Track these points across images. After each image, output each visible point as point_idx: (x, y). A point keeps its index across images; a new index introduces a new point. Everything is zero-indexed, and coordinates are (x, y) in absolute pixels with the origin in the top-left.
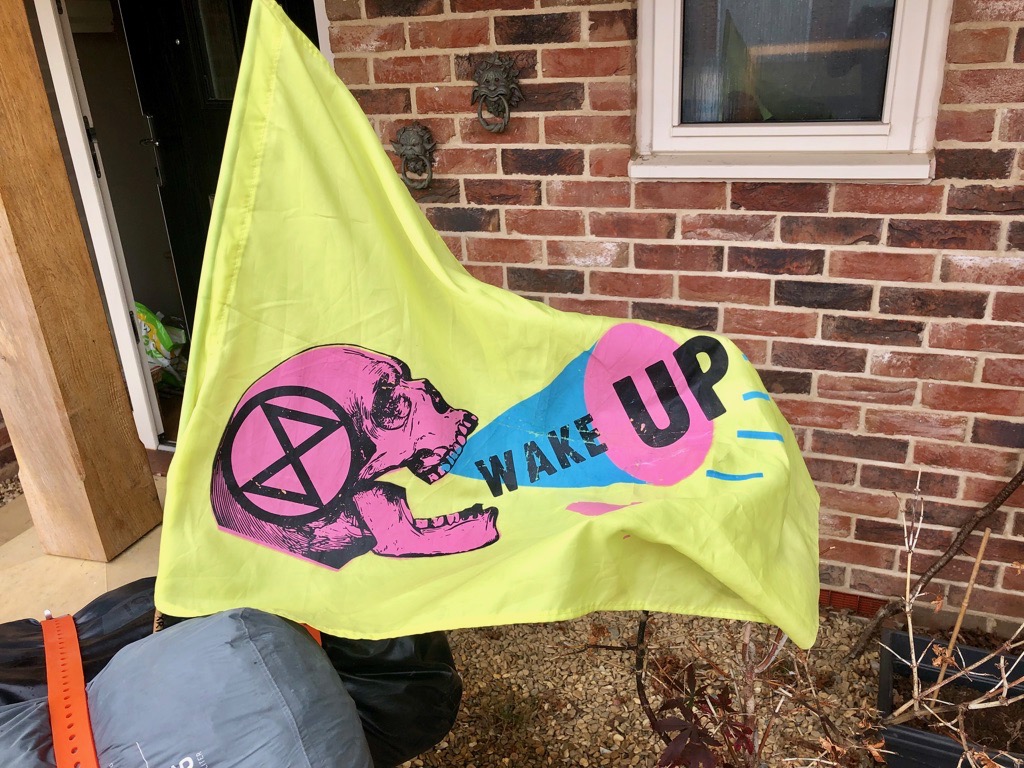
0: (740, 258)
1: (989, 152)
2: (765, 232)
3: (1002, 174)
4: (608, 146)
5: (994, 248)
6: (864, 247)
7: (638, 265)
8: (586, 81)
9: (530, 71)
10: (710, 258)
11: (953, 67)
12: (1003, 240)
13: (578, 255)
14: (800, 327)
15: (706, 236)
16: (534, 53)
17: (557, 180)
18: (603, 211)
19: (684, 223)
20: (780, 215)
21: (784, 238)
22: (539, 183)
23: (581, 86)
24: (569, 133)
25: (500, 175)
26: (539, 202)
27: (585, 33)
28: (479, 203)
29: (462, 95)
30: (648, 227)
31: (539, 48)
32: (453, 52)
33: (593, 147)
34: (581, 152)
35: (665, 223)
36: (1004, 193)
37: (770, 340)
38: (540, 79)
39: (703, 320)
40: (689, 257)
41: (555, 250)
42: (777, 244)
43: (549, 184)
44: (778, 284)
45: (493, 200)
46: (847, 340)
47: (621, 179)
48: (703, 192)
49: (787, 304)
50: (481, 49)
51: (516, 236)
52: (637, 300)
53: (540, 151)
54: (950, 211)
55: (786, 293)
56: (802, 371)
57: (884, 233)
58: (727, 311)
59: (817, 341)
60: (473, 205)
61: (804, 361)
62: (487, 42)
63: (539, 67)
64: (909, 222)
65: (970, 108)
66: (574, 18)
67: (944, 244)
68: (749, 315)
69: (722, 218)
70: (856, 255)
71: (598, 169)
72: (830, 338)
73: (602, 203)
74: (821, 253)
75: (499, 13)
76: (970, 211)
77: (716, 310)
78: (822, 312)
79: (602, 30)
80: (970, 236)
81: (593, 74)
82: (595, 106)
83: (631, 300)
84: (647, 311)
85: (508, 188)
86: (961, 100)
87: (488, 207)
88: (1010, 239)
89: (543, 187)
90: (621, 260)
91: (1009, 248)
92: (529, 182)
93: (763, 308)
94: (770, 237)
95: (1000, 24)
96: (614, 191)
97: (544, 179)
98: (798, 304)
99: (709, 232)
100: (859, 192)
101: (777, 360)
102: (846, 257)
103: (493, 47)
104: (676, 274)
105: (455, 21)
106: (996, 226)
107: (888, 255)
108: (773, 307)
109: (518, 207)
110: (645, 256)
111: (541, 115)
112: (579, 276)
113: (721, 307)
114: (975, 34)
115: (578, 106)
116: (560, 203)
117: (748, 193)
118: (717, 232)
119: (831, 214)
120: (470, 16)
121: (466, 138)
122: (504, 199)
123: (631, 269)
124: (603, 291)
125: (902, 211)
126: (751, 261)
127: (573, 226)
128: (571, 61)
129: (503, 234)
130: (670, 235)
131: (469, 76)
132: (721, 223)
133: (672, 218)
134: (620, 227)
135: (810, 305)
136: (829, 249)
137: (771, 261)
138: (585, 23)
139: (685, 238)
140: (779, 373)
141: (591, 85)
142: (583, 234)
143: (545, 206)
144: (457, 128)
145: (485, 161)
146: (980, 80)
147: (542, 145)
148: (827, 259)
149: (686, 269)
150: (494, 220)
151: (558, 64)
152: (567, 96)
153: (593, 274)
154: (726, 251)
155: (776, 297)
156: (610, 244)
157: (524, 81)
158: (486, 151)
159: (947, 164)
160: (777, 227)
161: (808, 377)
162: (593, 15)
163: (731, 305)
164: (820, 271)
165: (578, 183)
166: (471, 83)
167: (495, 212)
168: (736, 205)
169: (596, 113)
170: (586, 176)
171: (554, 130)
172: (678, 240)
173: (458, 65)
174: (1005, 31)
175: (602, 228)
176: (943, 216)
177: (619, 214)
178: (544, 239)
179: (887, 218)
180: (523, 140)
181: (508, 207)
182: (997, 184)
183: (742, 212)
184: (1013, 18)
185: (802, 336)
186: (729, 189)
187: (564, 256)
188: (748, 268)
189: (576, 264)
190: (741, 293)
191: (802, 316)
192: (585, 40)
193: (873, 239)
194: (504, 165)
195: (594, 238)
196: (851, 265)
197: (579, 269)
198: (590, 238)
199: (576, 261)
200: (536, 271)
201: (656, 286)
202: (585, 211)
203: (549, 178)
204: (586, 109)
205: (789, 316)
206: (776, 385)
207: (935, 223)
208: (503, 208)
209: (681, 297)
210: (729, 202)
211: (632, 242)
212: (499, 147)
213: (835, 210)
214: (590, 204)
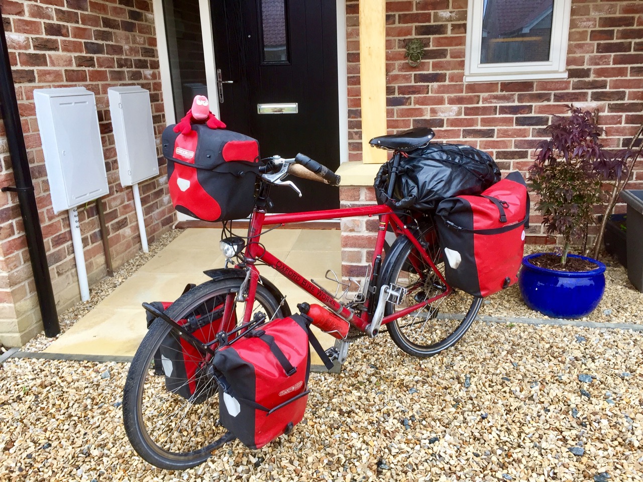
0: (503, 110)
1: (583, 69)
2: (512, 100)
3: (588, 76)
4: (456, 71)
5: (587, 101)
6: (546, 103)
7: (465, 115)
8: (449, 48)
9: (427, 45)
10: (492, 110)
11: (571, 42)
12: (589, 99)
13: (442, 112)
14: (523, 133)
15: (491, 102)
16: (430, 38)
17: (435, 85)
18: (452, 95)
19: (483, 98)
20: (517, 93)
21: (519, 101)
22: (428, 86)
23: (447, 50)
24: (441, 67)
25: (413, 84)
26: (428, 93)
27: (449, 31)
28: (404, 94)
29: (400, 54)
30: (470, 100)
31: (431, 37)
32: (397, 38)
33: (450, 72)
34: (446, 74)
35: (476, 99)
36: (589, 83)
37: (513, 139)
38: (431, 48)
39: (489, 134)
40: (485, 110)
41: (433, 111)
42: (516, 104)
43: (432, 86)
44: (517, 118)
45: (409, 93)
46: (540, 137)
47: (460, 83)
48: (490, 86)
49: (520, 125)
50: (409, 37)
51: (417, 106)
52: (465, 128)
53: (430, 74)
54: (574, 89)
55: (520, 122)
56: (525, 150)
57: (552, 97)
58: (498, 130)
59: (530, 138)
60: (401, 96)
61: (526, 146)
62: (411, 34)
63: (431, 44)
64: (560, 93)
65: (577, 55)
66: (446, 26)
67: (571, 100)
68: (506, 131)
69: (497, 95)
70: (543, 106)
71: (451, 79)
72: (535, 137)
73: (452, 93)
74: (531, 106)
75: (417, 24)
76: (579, 89)
77: (494, 130)
78: (532, 127)
79: (456, 30)
80: (579, 97)
81: (451, 46)
82: (451, 57)
83: (462, 128)
84: (469, 132)
85: (415, 88)
86: (575, 53)
87: (407, 96)
88: (592, 97)
89: (430, 88)
90: (459, 113)
91: (591, 101)
92: (424, 86)
93: (511, 128)
94: (514, 101)
95: (585, 29)
96: (457, 88)
97: (430, 84)
98: (523, 125)
99: (492, 101)
100: (544, 84)
101: (516, 146)
102: (540, 107)
103: (414, 36)
104: (480, 117)
105: (399, 27)
106: (586, 93)
107: (554, 105)
108: (515, 127)
109: (419, 95)
110: (468, 112)
111: (431, 61)
112: (443, 120)
113: (496, 128)
114: (579, 33)
115: (445, 57)
116: (436, 93)
117: (506, 86)
118: (495, 101)
119: (535, 92)
120: (406, 25)
121: (400, 70)
122: (414, 93)
123: (463, 116)
124: (452, 126)
125: (558, 90)
126: (507, 110)
127: (440, 101)
128: (443, 41)
129: (412, 106)
130: (478, 103)
131: (404, 47)
132: (496, 97)
133: (479, 96)
134: (459, 101)
135: (528, 125)
136: (534, 104)
137: (514, 110)
138: (450, 28)
139: (483, 103)
140: (517, 151)
141: (450, 50)
142: (445, 104)
143: (430, 94)
144: (397, 66)
145: (407, 78)
146: (580, 46)
147: (431, 72)
148: (533, 108)
149: (483, 115)
150: (409, 101)
151: (438, 42)
152: (442, 54)
153: (448, 119)
154: (498, 108)
155: (516, 123)
156: (455, 107)
157: (425, 49)
158: (408, 75)
159: (572, 74)
160: (516, 97)
161: (527, 152)
162: (453, 25)
163: (499, 128)
164: (531, 112)
165: (444, 85)
166: (404, 50)
167: (410, 98)
168: (502, 90)
169: (452, 59)
170: (447, 83)
171: (435, 66)
172: (481, 105)
173: (399, 43)
174: (586, 31)
175: (452, 102)
176: (571, 91)
177: (459, 96)
178: (429, 107)
179: (553, 92)
180: (423, 70)
181: (415, 96)
182: (587, 79)
183: (504, 93)
184: (589, 27)
185: (525, 137)
186: (499, 85)
187: (436, 113)
188: (506, 113)
189: (441, 116)
190: (504, 122)
191: (525, 129)
192: (449, 34)
193: (549, 100)
194: (415, 79)
195: (449, 106)
196: (542, 110)
197: (442, 118)
198: (447, 105)
199: (441, 114)
200: (425, 120)
201: (471, 122)
202: (446, 96)
203: (432, 84)
204: (448, 58)
205: (520, 130)
206: (516, 156)
207: (568, 93)
208: (413, 96)
209: (481, 126)
210: (499, 90)
211: (463, 106)
212: (413, 73)
213: (536, 90)
214: (448, 92)
